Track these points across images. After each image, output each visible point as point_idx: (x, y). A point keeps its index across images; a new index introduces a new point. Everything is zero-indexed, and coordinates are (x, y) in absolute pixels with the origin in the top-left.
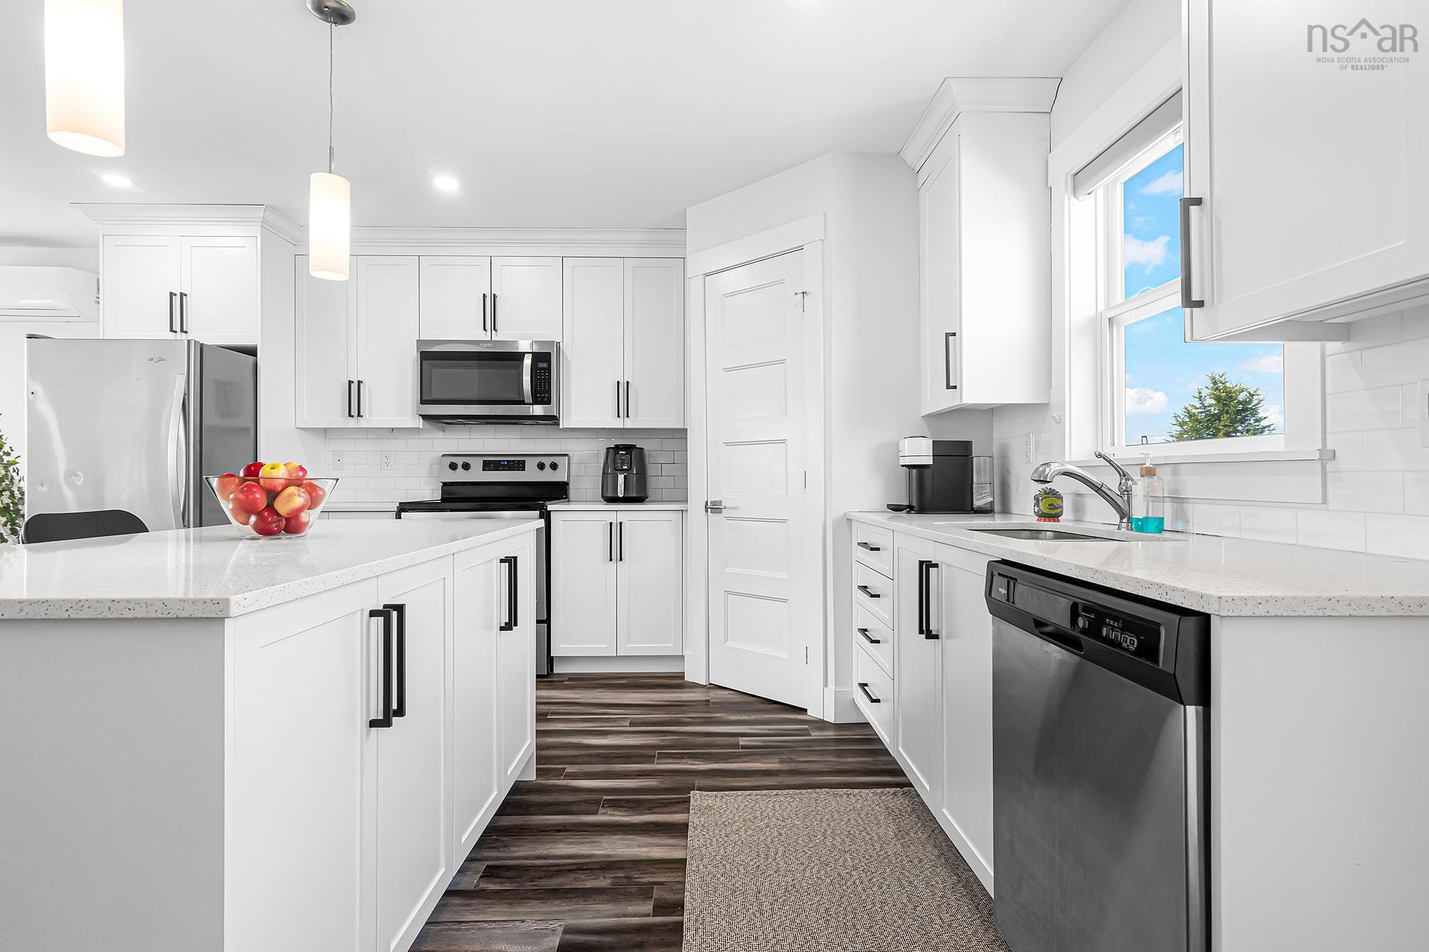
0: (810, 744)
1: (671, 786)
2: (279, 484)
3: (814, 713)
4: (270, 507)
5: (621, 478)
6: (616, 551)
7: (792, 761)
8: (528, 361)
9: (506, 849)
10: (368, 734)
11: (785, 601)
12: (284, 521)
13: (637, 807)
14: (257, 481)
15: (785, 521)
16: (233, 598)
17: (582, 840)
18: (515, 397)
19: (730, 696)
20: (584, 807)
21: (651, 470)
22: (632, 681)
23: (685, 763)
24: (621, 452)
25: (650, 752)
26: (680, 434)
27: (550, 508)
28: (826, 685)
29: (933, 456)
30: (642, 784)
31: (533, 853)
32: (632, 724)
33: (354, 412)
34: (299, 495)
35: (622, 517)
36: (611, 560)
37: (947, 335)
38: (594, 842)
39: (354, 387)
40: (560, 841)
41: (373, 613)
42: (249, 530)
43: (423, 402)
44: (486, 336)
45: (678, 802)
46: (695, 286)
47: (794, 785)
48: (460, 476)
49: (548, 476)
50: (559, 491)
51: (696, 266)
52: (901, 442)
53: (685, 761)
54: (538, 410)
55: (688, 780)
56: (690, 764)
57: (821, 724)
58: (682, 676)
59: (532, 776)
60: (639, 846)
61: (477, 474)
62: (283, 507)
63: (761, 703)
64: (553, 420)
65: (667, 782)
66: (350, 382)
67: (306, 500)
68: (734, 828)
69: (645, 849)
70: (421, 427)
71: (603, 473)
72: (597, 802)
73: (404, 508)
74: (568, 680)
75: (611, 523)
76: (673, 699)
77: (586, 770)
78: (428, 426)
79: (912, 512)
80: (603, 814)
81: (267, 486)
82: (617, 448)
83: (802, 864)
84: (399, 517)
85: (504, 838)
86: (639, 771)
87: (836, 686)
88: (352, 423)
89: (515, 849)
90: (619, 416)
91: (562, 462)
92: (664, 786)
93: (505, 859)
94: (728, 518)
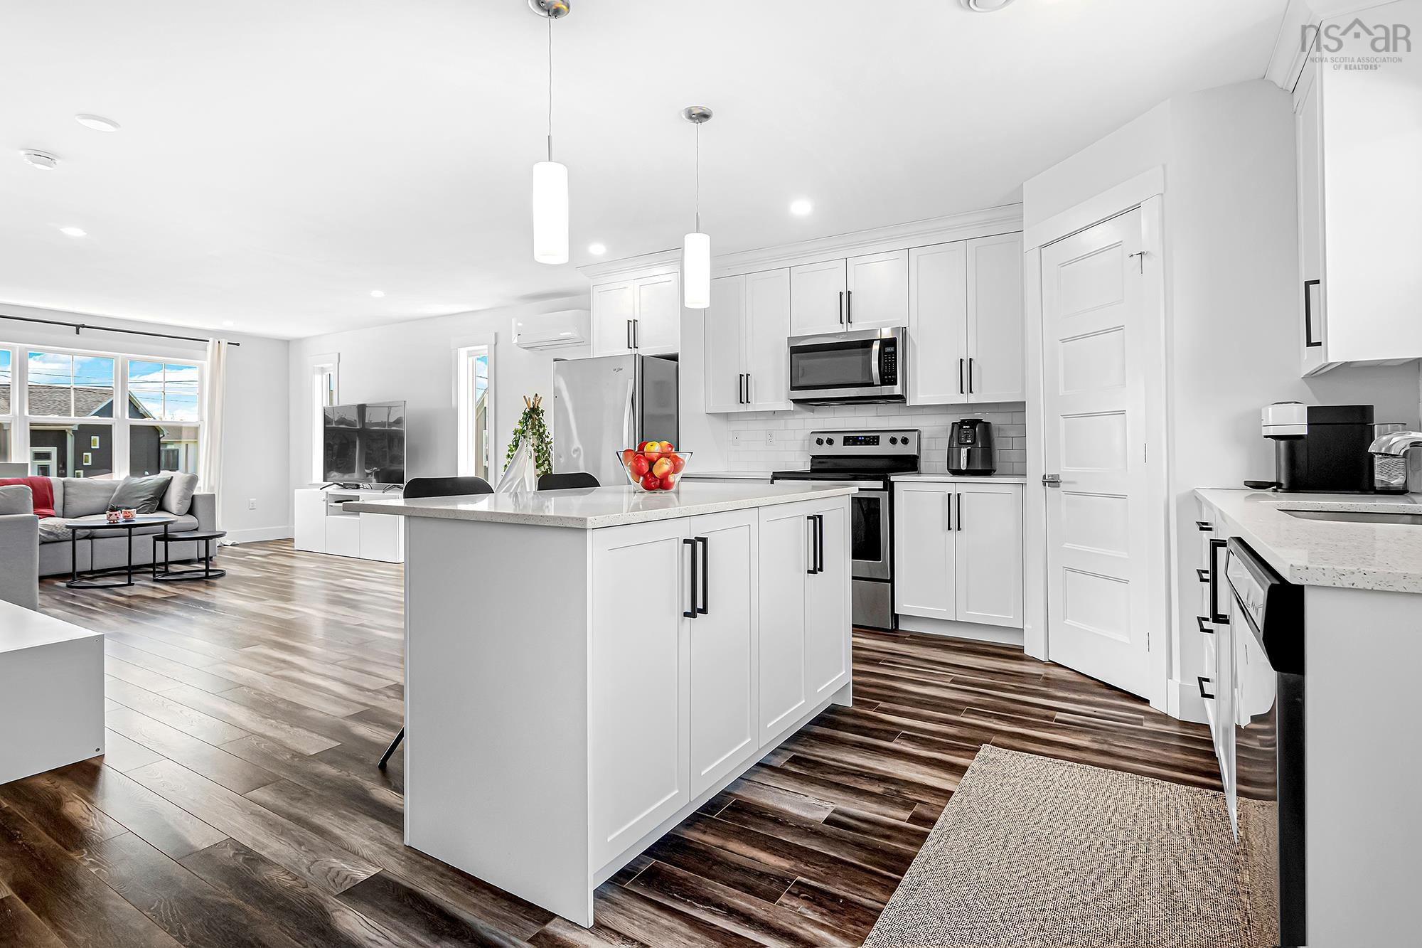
0: (1136, 732)
1: (968, 736)
2: (655, 456)
3: (1157, 705)
4: (651, 470)
5: (964, 451)
6: (954, 521)
7: (1105, 742)
8: (876, 347)
9: (811, 748)
10: (683, 620)
11: (1126, 582)
12: (659, 481)
13: (929, 744)
14: (643, 454)
15: (1124, 497)
16: (589, 518)
17: (872, 757)
18: (866, 380)
19: (1068, 675)
20: (884, 735)
21: (998, 444)
22: (969, 646)
23: (990, 722)
24: (964, 427)
25: (960, 707)
26: (1019, 407)
27: (893, 478)
28: (1170, 676)
29: (1309, 425)
30: (940, 729)
31: (831, 756)
32: (953, 682)
33: (744, 399)
34: (667, 464)
35: (960, 489)
36: (949, 529)
37: (1307, 284)
38: (880, 760)
39: (744, 379)
40: (854, 753)
41: (686, 541)
42: (639, 486)
43: (793, 388)
44: (843, 328)
45: (968, 750)
46: (1031, 259)
47: (1098, 763)
48: (825, 450)
49: (899, 450)
50: (909, 464)
51: (1031, 239)
52: (1263, 410)
53: (991, 720)
54: (886, 390)
55: (986, 735)
56: (995, 724)
57: (1164, 718)
58: (1022, 650)
59: (847, 702)
60: (917, 773)
61: (839, 449)
62: (658, 471)
63: (1100, 686)
64: (901, 399)
65: (966, 733)
66: (741, 376)
67: (671, 468)
68: (1013, 781)
69: (921, 776)
70: (792, 409)
71: (949, 447)
72: (896, 733)
73: (776, 476)
74: (908, 637)
75: (949, 495)
76: (1003, 668)
77: (896, 709)
78: (798, 408)
79: (1279, 490)
80: (898, 743)
81: (648, 457)
82: (963, 422)
83: (1067, 825)
84: (772, 483)
85: (812, 741)
86: (942, 719)
87: (1181, 679)
88: (742, 408)
89: (817, 750)
90: (962, 392)
91: (913, 438)
92: (961, 735)
93: (809, 754)
94: (1067, 493)
